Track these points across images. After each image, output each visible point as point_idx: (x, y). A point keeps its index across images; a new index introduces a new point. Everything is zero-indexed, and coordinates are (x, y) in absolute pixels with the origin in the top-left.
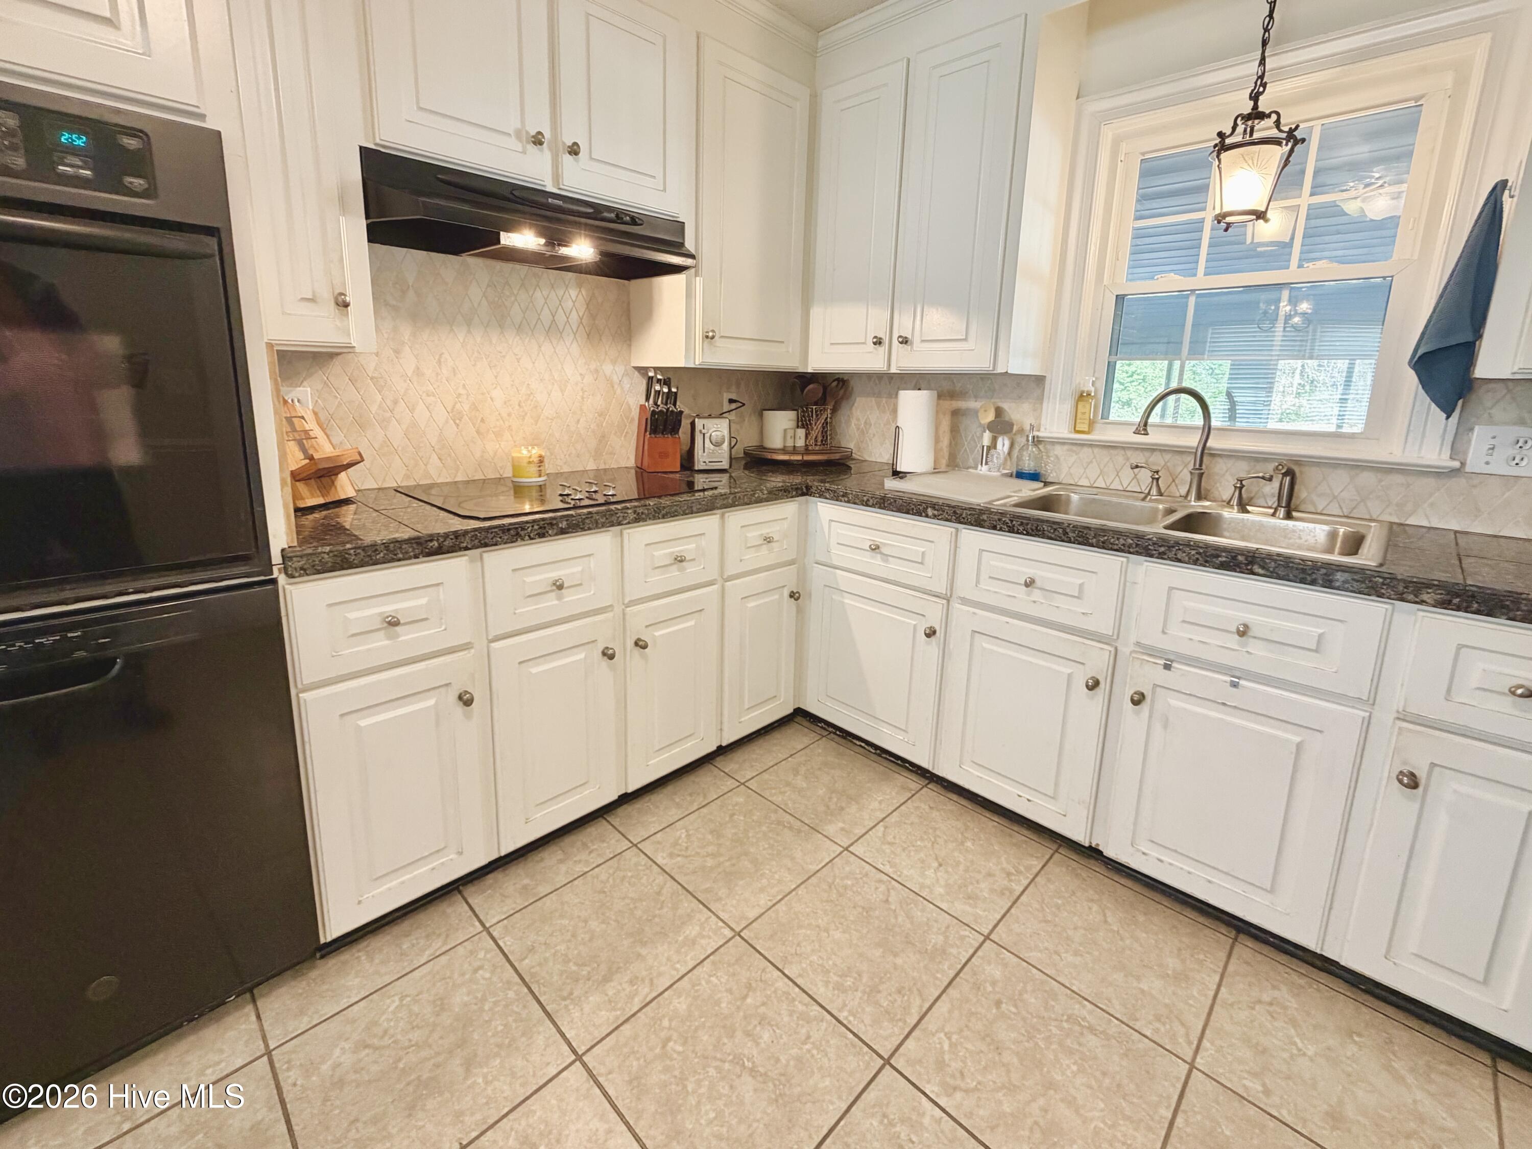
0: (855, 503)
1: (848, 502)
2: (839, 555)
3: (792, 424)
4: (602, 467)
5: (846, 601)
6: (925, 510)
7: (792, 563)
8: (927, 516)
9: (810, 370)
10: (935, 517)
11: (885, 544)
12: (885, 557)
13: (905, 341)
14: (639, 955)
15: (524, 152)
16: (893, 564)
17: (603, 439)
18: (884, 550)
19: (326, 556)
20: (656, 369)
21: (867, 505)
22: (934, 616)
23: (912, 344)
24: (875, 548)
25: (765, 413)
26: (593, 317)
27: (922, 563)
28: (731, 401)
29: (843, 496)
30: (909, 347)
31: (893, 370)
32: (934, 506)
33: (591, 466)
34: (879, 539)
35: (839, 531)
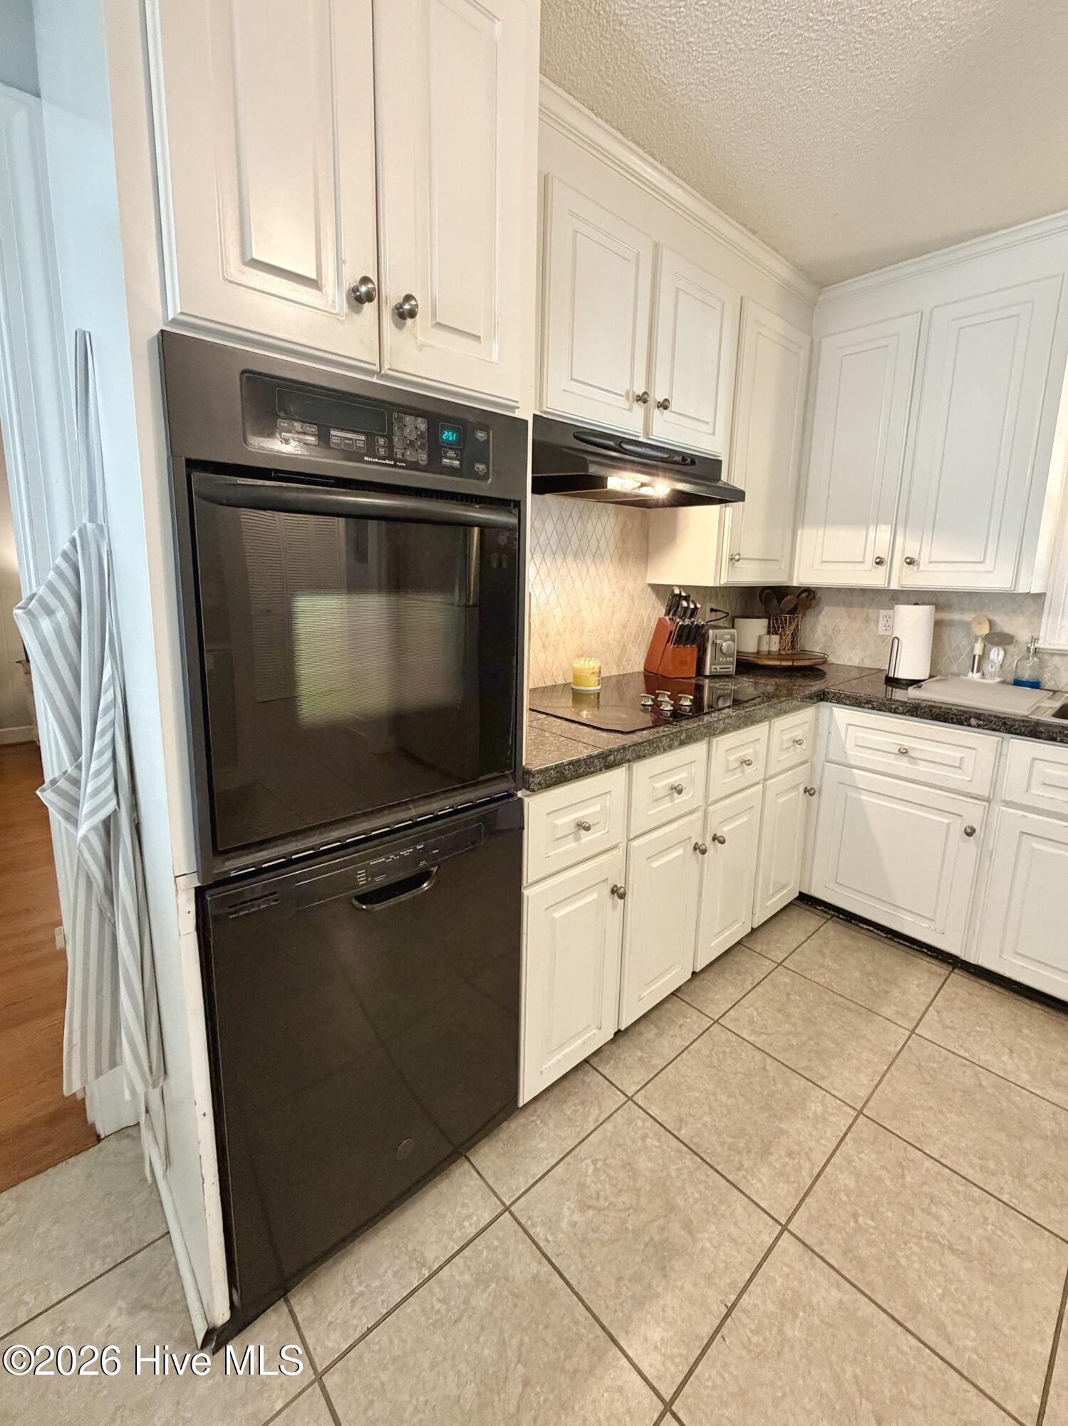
0: (880, 710)
1: (873, 708)
2: (854, 756)
3: (764, 631)
4: (622, 673)
5: (864, 798)
6: (967, 719)
7: (805, 762)
8: (970, 725)
9: (795, 584)
10: (979, 726)
11: (914, 749)
12: (913, 760)
13: (911, 562)
14: (782, 1130)
15: (630, 410)
16: (923, 767)
17: (624, 648)
18: (911, 753)
19: (552, 772)
20: (680, 587)
21: (895, 713)
22: (973, 814)
23: (918, 565)
24: (904, 752)
25: (736, 620)
26: (624, 541)
27: (959, 768)
28: (712, 610)
29: (866, 703)
30: (916, 568)
31: (894, 586)
32: (978, 716)
33: (614, 673)
34: (907, 743)
35: (858, 734)
